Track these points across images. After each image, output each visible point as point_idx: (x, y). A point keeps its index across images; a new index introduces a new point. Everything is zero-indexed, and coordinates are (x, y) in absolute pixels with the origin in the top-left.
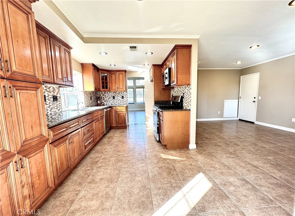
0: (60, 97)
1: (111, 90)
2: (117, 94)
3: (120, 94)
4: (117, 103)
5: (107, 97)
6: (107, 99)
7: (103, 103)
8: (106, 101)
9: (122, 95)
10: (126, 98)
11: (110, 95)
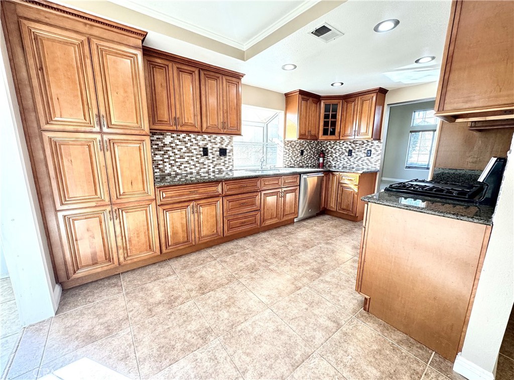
0: (232, 150)
1: (341, 138)
2: (358, 145)
3: (365, 145)
4: (354, 166)
5: (338, 151)
6: (337, 156)
7: (329, 163)
8: (336, 159)
9: (369, 149)
10: (375, 155)
11: (343, 147)
